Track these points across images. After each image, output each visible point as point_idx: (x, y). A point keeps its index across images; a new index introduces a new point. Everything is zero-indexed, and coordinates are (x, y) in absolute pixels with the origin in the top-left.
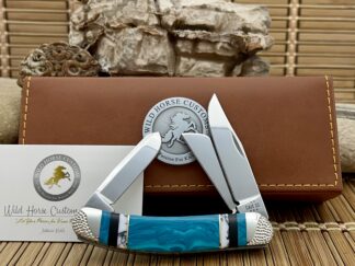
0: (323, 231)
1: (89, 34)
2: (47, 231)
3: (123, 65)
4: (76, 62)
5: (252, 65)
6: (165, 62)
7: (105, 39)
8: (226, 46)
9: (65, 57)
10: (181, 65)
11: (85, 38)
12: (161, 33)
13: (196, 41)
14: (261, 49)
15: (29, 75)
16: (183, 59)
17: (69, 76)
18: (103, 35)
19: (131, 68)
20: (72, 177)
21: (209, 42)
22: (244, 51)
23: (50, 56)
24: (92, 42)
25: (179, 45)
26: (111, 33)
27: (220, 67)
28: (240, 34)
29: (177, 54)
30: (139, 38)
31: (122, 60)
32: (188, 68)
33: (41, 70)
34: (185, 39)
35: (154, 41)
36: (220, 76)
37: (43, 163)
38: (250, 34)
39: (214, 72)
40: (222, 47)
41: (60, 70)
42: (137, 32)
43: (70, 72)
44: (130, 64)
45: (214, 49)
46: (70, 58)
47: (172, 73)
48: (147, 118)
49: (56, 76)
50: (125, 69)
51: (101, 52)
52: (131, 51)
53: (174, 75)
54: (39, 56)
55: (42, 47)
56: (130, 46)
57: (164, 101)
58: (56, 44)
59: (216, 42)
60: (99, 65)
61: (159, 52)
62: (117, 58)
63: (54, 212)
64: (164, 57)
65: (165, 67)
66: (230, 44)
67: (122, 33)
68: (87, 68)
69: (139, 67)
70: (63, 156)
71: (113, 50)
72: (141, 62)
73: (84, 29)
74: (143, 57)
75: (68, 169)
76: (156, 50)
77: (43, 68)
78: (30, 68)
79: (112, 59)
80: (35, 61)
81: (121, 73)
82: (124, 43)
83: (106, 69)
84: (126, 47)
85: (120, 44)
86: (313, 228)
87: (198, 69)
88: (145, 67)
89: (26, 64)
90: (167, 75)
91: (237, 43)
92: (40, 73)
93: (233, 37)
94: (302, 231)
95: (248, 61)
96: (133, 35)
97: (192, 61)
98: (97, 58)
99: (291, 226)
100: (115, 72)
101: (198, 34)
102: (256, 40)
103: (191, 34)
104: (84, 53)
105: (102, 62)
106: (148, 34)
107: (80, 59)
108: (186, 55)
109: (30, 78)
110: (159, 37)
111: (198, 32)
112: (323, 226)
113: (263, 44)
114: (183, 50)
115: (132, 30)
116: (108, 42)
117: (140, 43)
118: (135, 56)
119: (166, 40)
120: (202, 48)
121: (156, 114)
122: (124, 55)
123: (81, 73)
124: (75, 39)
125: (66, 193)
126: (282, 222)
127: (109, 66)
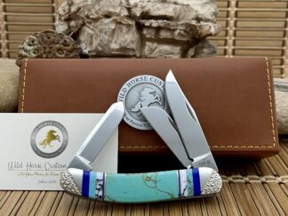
0: (263, 183)
1: (73, 23)
2: (42, 182)
3: (100, 49)
4: (62, 46)
5: (203, 48)
6: (133, 46)
7: (85, 27)
8: (182, 32)
9: (53, 42)
10: (147, 48)
11: (69, 27)
12: (130, 23)
13: (158, 29)
14: (211, 35)
15: (26, 57)
16: (148, 43)
17: (57, 57)
18: (84, 24)
19: (107, 51)
20: (61, 139)
21: (169, 29)
22: (197, 37)
23: (42, 41)
24: (75, 30)
25: (145, 32)
26: (90, 23)
27: (177, 49)
28: (194, 22)
29: (143, 40)
30: (113, 26)
31: (99, 45)
32: (152, 51)
33: (34, 53)
34: (150, 27)
35: (125, 29)
36: (177, 57)
37: (38, 128)
38: (202, 23)
39: (173, 53)
40: (179, 34)
41: (50, 53)
42: (111, 22)
43: (57, 54)
44: (106, 47)
45: (173, 34)
46: (58, 43)
47: (138, 55)
48: (121, 92)
49: (47, 57)
50: (101, 51)
51: (82, 38)
52: (107, 38)
53: (141, 57)
54: (33, 42)
55: (35, 35)
56: (106, 33)
57: (134, 79)
58: (46, 32)
59: (174, 30)
60: (80, 48)
61: (128, 38)
62: (95, 43)
63: (48, 167)
64: (132, 42)
65: (134, 50)
66: (185, 31)
67: (99, 23)
68: (71, 51)
69: (113, 50)
70: (54, 122)
71: (92, 37)
72: (114, 46)
73: (68, 20)
74: (116, 42)
75: (58, 132)
76: (126, 36)
77: (36, 51)
78: (26, 51)
79: (91, 43)
80: (30, 45)
81: (99, 55)
82: (101, 31)
83: (86, 51)
84: (103, 34)
85: (98, 31)
86: (255, 180)
87: (160, 51)
88: (118, 50)
89: (23, 48)
90: (135, 56)
91: (191, 30)
92: (34, 55)
93: (188, 25)
94: (247, 183)
95: (200, 45)
96: (108, 24)
97: (155, 45)
98: (79, 42)
99: (237, 178)
100: (94, 54)
101: (160, 23)
102: (207, 28)
103: (155, 23)
104: (68, 39)
105: (83, 46)
106: (120, 23)
107: (65, 44)
108: (150, 40)
109: (27, 60)
110: (129, 26)
111: (160, 21)
112: (263, 179)
113: (213, 31)
114: (148, 36)
115: (107, 21)
116: (88, 30)
117: (114, 30)
118: (110, 42)
119: (134, 28)
120: (164, 34)
121: (128, 89)
122: (101, 41)
123: (67, 55)
124: (61, 28)
125: (57, 152)
126: (230, 176)
127: (89, 49)
